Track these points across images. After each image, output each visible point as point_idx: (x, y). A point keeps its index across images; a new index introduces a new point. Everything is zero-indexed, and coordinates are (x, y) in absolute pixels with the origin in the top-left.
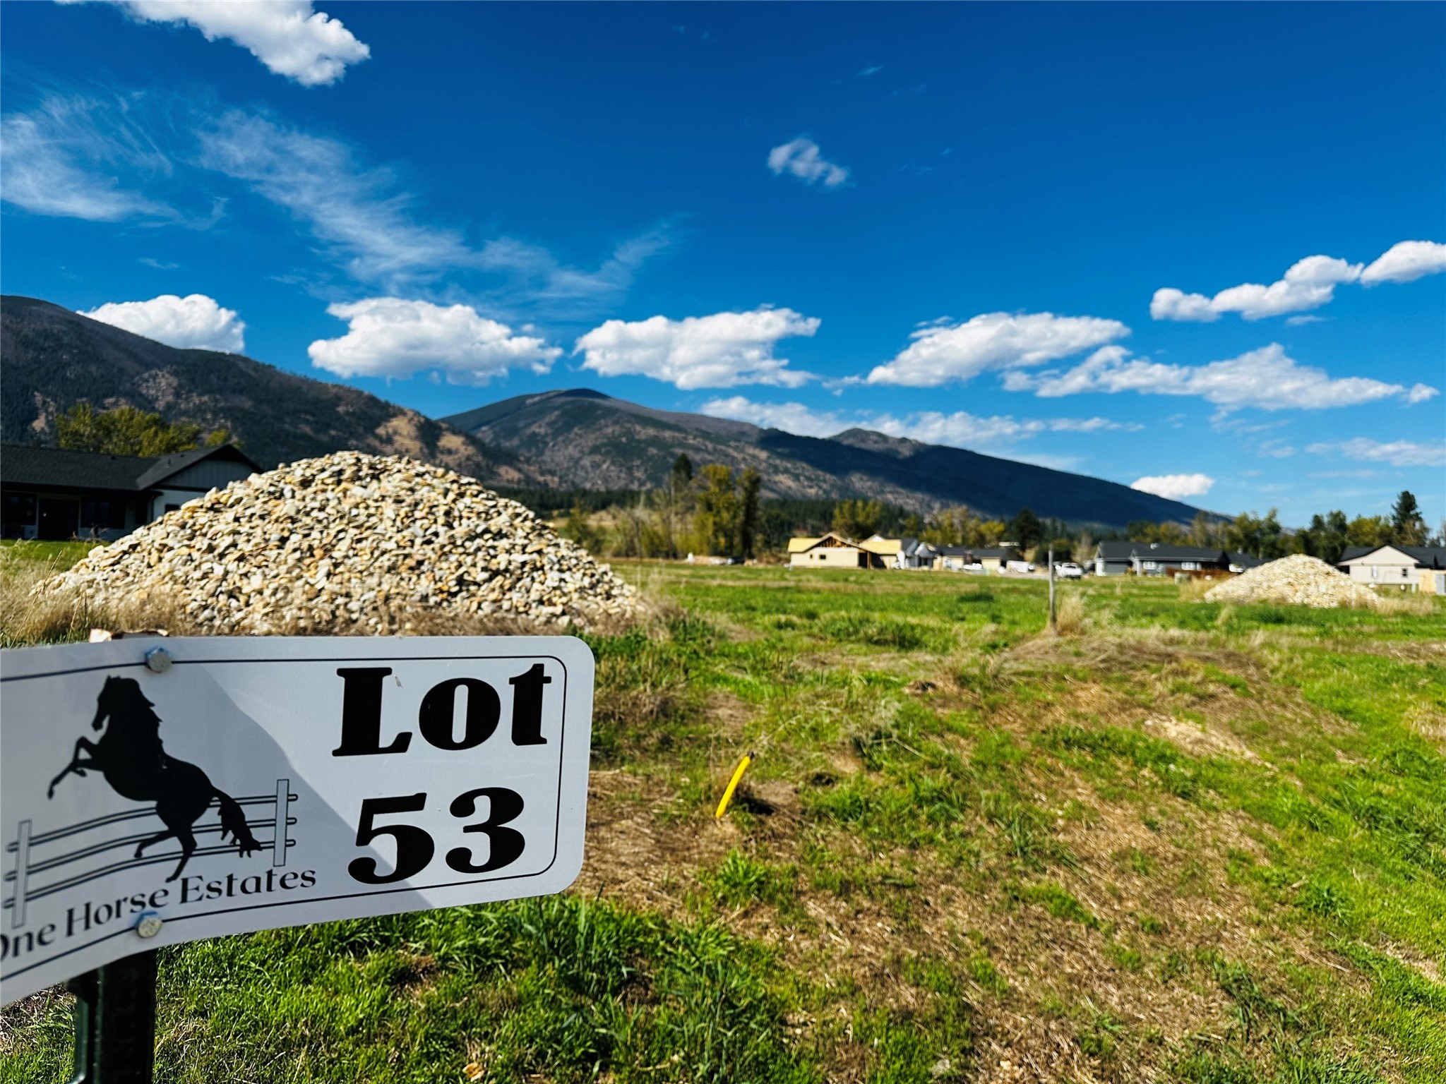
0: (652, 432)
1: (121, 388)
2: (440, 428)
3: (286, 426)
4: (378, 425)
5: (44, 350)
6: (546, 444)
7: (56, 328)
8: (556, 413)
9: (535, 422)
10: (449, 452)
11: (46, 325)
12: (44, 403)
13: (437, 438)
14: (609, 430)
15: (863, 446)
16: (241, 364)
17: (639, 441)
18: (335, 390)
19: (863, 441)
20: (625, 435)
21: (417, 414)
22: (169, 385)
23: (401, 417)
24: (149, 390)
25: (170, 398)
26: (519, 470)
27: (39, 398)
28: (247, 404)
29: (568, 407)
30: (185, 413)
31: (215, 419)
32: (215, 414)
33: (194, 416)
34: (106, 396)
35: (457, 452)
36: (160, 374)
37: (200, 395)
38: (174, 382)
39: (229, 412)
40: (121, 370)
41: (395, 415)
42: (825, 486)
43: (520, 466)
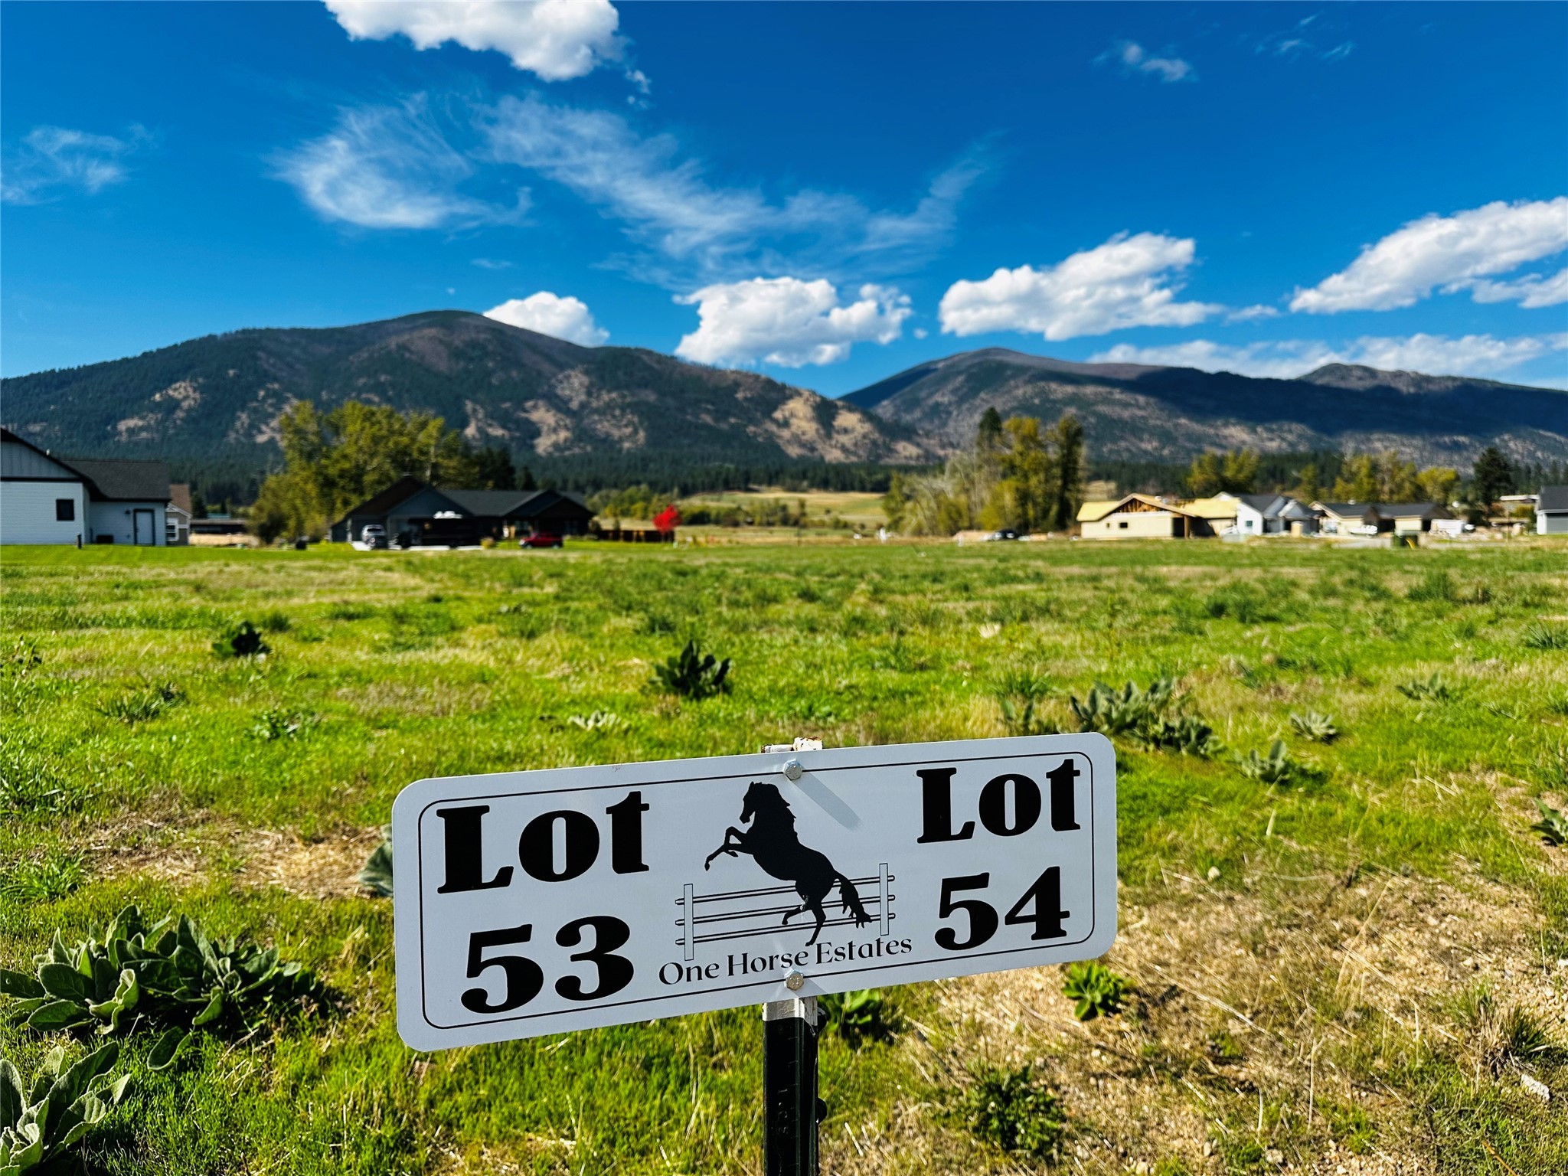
0: (1070, 389)
1: (540, 391)
2: (836, 407)
3: (689, 417)
4: (775, 409)
5: (471, 360)
6: (949, 413)
7: (483, 336)
8: (961, 378)
9: (937, 391)
10: (846, 431)
11: (473, 335)
12: (475, 411)
13: (833, 418)
14: (1020, 392)
15: (1343, 385)
16: (645, 357)
17: (1055, 402)
18: (732, 377)
19: (1343, 378)
20: (1037, 395)
21: (814, 393)
22: (581, 384)
23: (797, 398)
24: (563, 391)
25: (583, 397)
26: (918, 445)
27: (469, 406)
28: (651, 397)
29: (974, 370)
30: (596, 411)
31: (623, 414)
32: (623, 410)
33: (604, 414)
34: (527, 399)
35: (853, 430)
36: (573, 374)
37: (609, 392)
38: (586, 380)
39: (636, 407)
40: (540, 373)
41: (791, 397)
42: (1290, 437)
43: (919, 440)
